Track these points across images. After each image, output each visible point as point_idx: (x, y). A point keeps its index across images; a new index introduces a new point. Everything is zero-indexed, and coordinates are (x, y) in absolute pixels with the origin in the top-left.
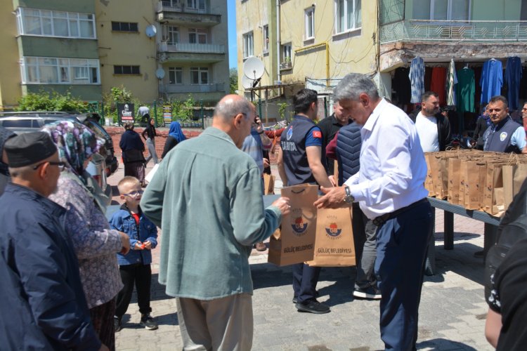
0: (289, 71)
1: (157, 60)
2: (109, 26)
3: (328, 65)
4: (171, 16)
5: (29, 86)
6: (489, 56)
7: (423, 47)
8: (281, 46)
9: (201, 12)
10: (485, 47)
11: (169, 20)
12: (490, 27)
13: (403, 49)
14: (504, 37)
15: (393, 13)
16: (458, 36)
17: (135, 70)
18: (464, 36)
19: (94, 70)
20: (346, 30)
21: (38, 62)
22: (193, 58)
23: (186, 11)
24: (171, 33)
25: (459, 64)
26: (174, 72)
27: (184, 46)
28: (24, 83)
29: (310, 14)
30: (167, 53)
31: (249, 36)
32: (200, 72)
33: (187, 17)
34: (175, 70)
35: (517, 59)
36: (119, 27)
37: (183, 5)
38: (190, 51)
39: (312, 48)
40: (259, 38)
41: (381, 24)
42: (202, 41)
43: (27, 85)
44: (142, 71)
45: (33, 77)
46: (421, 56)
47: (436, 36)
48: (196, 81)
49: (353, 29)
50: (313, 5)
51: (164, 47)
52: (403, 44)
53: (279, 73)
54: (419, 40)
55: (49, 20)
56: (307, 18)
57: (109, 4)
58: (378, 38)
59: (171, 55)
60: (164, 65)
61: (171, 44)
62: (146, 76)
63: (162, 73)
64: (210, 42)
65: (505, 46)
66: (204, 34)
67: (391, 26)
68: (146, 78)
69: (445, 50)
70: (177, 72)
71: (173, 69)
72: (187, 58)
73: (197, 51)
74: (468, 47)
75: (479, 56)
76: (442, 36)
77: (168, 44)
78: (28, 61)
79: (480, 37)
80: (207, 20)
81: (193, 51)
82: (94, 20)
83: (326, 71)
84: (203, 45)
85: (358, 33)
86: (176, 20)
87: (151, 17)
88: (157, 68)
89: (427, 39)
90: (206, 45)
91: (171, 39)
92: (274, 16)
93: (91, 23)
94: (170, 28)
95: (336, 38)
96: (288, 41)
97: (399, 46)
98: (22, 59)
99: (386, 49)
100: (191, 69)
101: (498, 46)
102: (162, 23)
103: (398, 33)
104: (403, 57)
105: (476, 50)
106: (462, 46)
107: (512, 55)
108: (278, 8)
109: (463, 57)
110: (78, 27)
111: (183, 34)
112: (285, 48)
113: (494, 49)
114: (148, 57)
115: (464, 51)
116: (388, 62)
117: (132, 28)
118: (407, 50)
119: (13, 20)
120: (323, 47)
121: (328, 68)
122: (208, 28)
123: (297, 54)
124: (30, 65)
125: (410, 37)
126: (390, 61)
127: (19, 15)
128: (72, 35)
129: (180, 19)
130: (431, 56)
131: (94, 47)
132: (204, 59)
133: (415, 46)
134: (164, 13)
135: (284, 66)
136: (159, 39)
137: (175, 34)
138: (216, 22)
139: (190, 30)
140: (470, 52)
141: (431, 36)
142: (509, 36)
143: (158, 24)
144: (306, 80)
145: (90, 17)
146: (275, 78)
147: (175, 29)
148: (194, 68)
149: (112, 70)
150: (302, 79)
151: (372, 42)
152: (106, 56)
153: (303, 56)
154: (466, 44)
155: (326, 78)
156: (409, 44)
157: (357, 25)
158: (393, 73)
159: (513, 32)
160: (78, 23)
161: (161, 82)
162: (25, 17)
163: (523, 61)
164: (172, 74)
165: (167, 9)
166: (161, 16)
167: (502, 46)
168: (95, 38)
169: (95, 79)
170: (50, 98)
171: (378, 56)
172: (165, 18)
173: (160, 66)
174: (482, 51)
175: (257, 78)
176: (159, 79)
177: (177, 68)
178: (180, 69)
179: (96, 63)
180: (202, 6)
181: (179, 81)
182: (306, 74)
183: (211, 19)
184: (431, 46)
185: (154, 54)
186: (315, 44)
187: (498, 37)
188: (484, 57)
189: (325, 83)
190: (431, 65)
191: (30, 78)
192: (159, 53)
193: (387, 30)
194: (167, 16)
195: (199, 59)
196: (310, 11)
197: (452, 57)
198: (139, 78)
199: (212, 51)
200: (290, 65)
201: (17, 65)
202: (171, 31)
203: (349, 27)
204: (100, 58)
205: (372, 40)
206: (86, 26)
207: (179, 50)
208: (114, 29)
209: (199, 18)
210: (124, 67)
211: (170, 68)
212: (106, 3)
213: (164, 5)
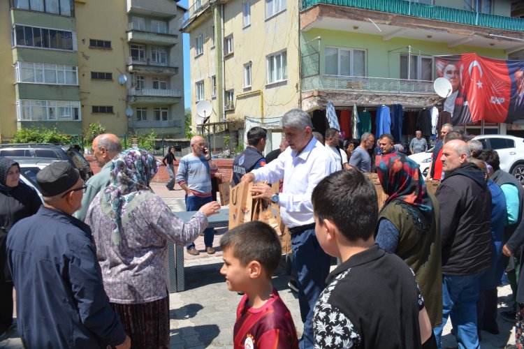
0: (232, 111)
1: (127, 102)
2: (89, 75)
3: (262, 107)
4: (138, 68)
5: (23, 123)
6: (381, 103)
7: (334, 95)
8: (226, 92)
9: (163, 65)
10: (378, 96)
11: (137, 71)
12: (381, 82)
13: (319, 96)
14: (390, 90)
15: (311, 69)
16: (358, 88)
17: (109, 110)
18: (363, 88)
19: (76, 110)
20: (276, 81)
21: (31, 103)
22: (156, 100)
23: (151, 64)
25: (360, 109)
27: (149, 91)
28: (19, 120)
29: (248, 68)
30: (135, 96)
31: (200, 84)
32: (161, 111)
33: (152, 68)
34: (141, 110)
35: (400, 106)
36: (96, 76)
37: (148, 60)
38: (153, 95)
39: (249, 94)
40: (208, 86)
41: (302, 76)
42: (164, 87)
44: (115, 110)
45: (26, 116)
46: (332, 101)
47: (343, 87)
48: (158, 118)
49: (281, 80)
50: (250, 62)
51: (133, 91)
52: (319, 92)
53: (224, 113)
54: (330, 90)
55: (41, 71)
56: (246, 71)
57: (90, 59)
58: (300, 87)
59: (138, 98)
60: (133, 106)
61: (139, 89)
62: (118, 114)
63: (130, 112)
64: (169, 88)
65: (391, 96)
66: (164, 82)
67: (310, 79)
68: (118, 116)
69: (349, 98)
70: (143, 112)
71: (140, 108)
72: (151, 100)
73: (158, 95)
74: (366, 96)
75: (374, 103)
76: (347, 88)
77: (136, 89)
78: (22, 103)
79: (374, 89)
80: (167, 71)
81: (156, 95)
82: (77, 71)
83: (260, 112)
84: (164, 91)
85: (285, 83)
86: (142, 71)
87: (123, 68)
88: (127, 108)
89: (336, 89)
90: (166, 90)
91: (138, 86)
92: (220, 69)
93: (75, 73)
94: (138, 77)
95: (268, 87)
96: (231, 88)
97: (316, 94)
98: (18, 101)
99: (306, 96)
100: (154, 109)
101: (386, 96)
102: (131, 73)
103: (315, 84)
104: (319, 102)
105: (371, 98)
106: (361, 95)
107: (396, 103)
108: (223, 63)
109: (362, 103)
110: (64, 76)
111: (148, 82)
112: (229, 93)
113: (384, 98)
114: (120, 100)
115: (363, 99)
116: (309, 105)
118: (322, 97)
119: (12, 71)
120: (258, 93)
121: (263, 109)
122: (168, 78)
123: (238, 98)
124: (25, 106)
125: (324, 87)
126: (310, 104)
127: (18, 68)
128: (59, 82)
129: (146, 70)
130: (340, 101)
131: (77, 92)
132: (165, 101)
133: (327, 94)
134: (134, 65)
135: (228, 107)
136: (129, 86)
137: (142, 82)
138: (174, 73)
139: (154, 79)
140: (367, 100)
141: (339, 87)
142: (393, 90)
143: (128, 74)
144: (245, 118)
145: (74, 68)
146: (221, 116)
147: (142, 78)
148: (157, 108)
149: (91, 110)
150: (242, 117)
151: (296, 91)
152: (86, 98)
153: (242, 100)
154: (365, 94)
155: (260, 116)
156: (323, 92)
157: (284, 78)
158: (312, 113)
159: (396, 87)
160: (65, 73)
161: (130, 119)
162: (22, 69)
163: (403, 108)
164: (139, 113)
165: (136, 63)
166: (131, 67)
167: (389, 96)
168: (78, 84)
169: (77, 117)
170: (40, 132)
171: (301, 101)
172: (134, 69)
173: (129, 107)
174: (376, 99)
175: (207, 116)
176: (129, 117)
177: (143, 109)
178: (146, 108)
179: (78, 105)
180: (163, 61)
181: (145, 118)
182: (245, 114)
183: (171, 70)
184: (339, 94)
185: (125, 98)
186: (252, 91)
187: (386, 89)
188: (377, 103)
189: (260, 121)
190: (340, 108)
191: (24, 116)
192: (128, 96)
193: (307, 82)
194: (136, 68)
195: (160, 101)
196: (248, 66)
197: (355, 103)
198: (112, 115)
199: (171, 95)
200: (233, 106)
201: (14, 105)
202: (138, 80)
203: (278, 79)
204: (81, 100)
205: (296, 89)
206: (71, 76)
207: (145, 94)
208: (92, 78)
209: (161, 70)
210: (101, 107)
211: (138, 108)
212: (87, 58)
213: (133, 59)
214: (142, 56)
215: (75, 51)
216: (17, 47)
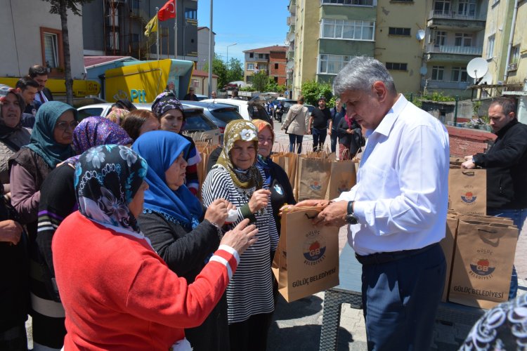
0: (513, 72)
1: (422, 59)
2: (386, 31)
4: (439, 23)
8: (512, 48)
9: (470, 18)
11: (438, 26)
17: (402, 67)
22: (454, 59)
23: (456, 18)
24: (438, 37)
26: (436, 70)
27: (448, 49)
28: (317, 73)
30: (431, 54)
31: (492, 38)
32: (461, 71)
33: (455, 23)
34: (438, 69)
36: (394, 32)
37: (454, 13)
38: (452, 52)
40: (498, 40)
42: (467, 44)
43: (319, 76)
44: (409, 68)
45: (323, 69)
48: (456, 79)
51: (431, 49)
53: (506, 74)
57: (389, 14)
59: (434, 55)
60: (429, 64)
61: (438, 46)
62: (412, 71)
63: (424, 71)
64: (474, 45)
66: (469, 38)
68: (411, 74)
70: (440, 71)
71: (436, 67)
72: (449, 59)
77: (435, 46)
78: (322, 57)
80: (473, 26)
81: (455, 52)
82: (374, 26)
84: (466, 48)
86: (443, 26)
87: (422, 23)
88: (422, 66)
90: (468, 48)
91: (438, 42)
92: (509, 19)
93: (371, 28)
94: (439, 33)
96: (518, 43)
98: (318, 57)
100: (453, 68)
102: (431, 28)
108: (515, 10)
110: (361, 32)
111: (451, 38)
112: (516, 49)
114: (415, 57)
117: (406, 32)
119: (318, 27)
122: (474, 33)
123: (523, 56)
124: (323, 60)
127: (322, 25)
129: (448, 25)
131: (372, 48)
132: (465, 60)
134: (434, 20)
135: (510, 67)
136: (427, 42)
137: (443, 39)
138: (481, 27)
139: (457, 35)
143: (427, 29)
144: (525, 81)
147: (443, 33)
148: (456, 67)
152: (381, 54)
160: (362, 29)
161: (423, 78)
162: (325, 26)
164: (434, 72)
165: (438, 16)
166: (430, 22)
168: (373, 40)
172: (434, 24)
173: (425, 65)
176: (422, 75)
177: (440, 67)
178: (443, 67)
180: (472, 13)
181: (441, 78)
183: (477, 25)
191: (321, 70)
192: (425, 54)
194: (436, 22)
195: (460, 59)
198: (405, 73)
200: (516, 66)
201: (315, 60)
206: (368, 31)
207: (443, 51)
208: (390, 33)
209: (466, 24)
210: (395, 64)
211: (434, 67)
212: (386, 13)
213: (435, 13)
214: (447, 8)
215: (375, 7)
216: (323, 6)
